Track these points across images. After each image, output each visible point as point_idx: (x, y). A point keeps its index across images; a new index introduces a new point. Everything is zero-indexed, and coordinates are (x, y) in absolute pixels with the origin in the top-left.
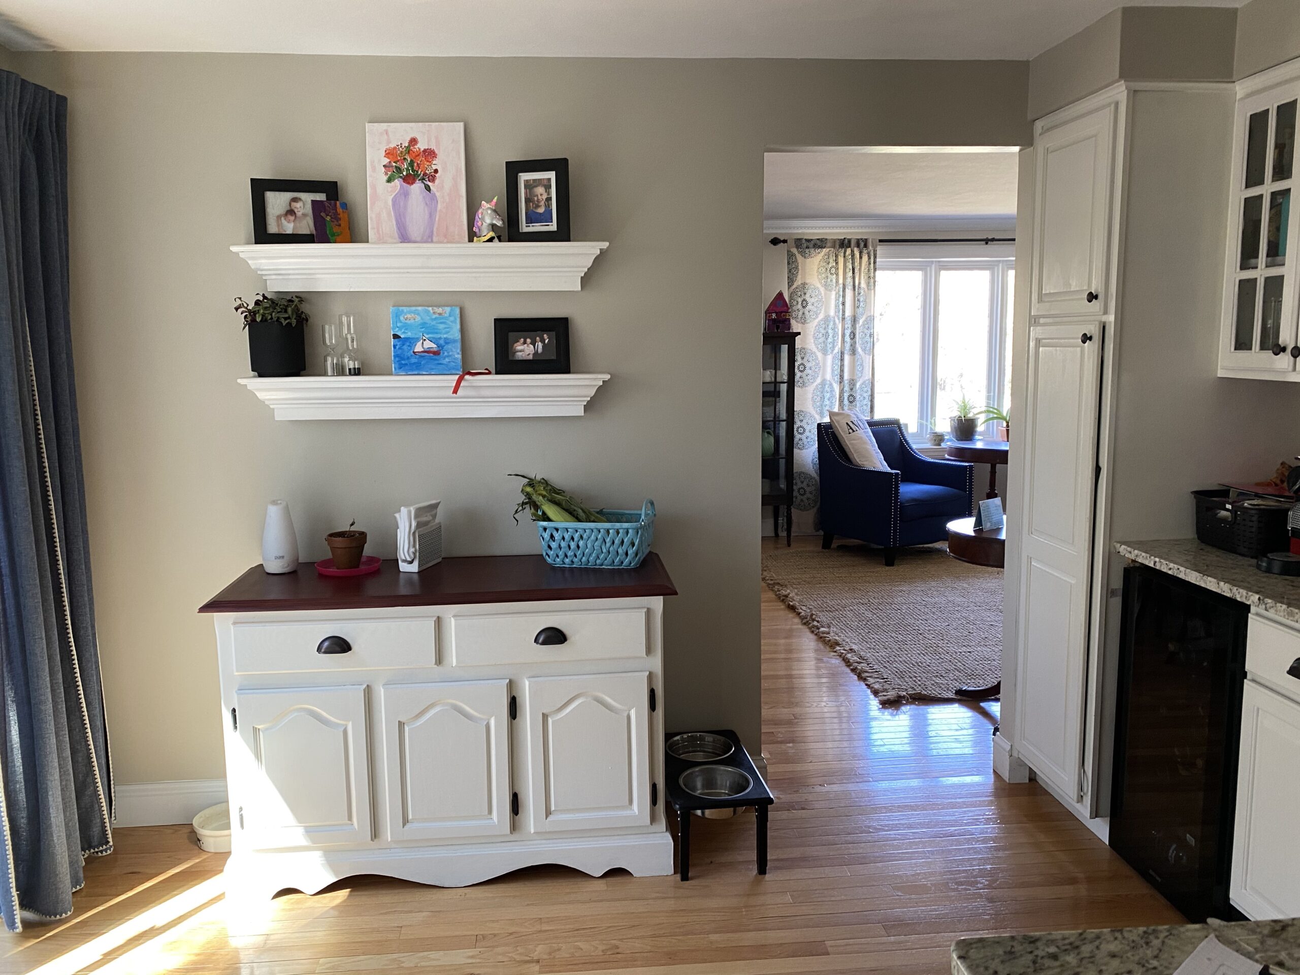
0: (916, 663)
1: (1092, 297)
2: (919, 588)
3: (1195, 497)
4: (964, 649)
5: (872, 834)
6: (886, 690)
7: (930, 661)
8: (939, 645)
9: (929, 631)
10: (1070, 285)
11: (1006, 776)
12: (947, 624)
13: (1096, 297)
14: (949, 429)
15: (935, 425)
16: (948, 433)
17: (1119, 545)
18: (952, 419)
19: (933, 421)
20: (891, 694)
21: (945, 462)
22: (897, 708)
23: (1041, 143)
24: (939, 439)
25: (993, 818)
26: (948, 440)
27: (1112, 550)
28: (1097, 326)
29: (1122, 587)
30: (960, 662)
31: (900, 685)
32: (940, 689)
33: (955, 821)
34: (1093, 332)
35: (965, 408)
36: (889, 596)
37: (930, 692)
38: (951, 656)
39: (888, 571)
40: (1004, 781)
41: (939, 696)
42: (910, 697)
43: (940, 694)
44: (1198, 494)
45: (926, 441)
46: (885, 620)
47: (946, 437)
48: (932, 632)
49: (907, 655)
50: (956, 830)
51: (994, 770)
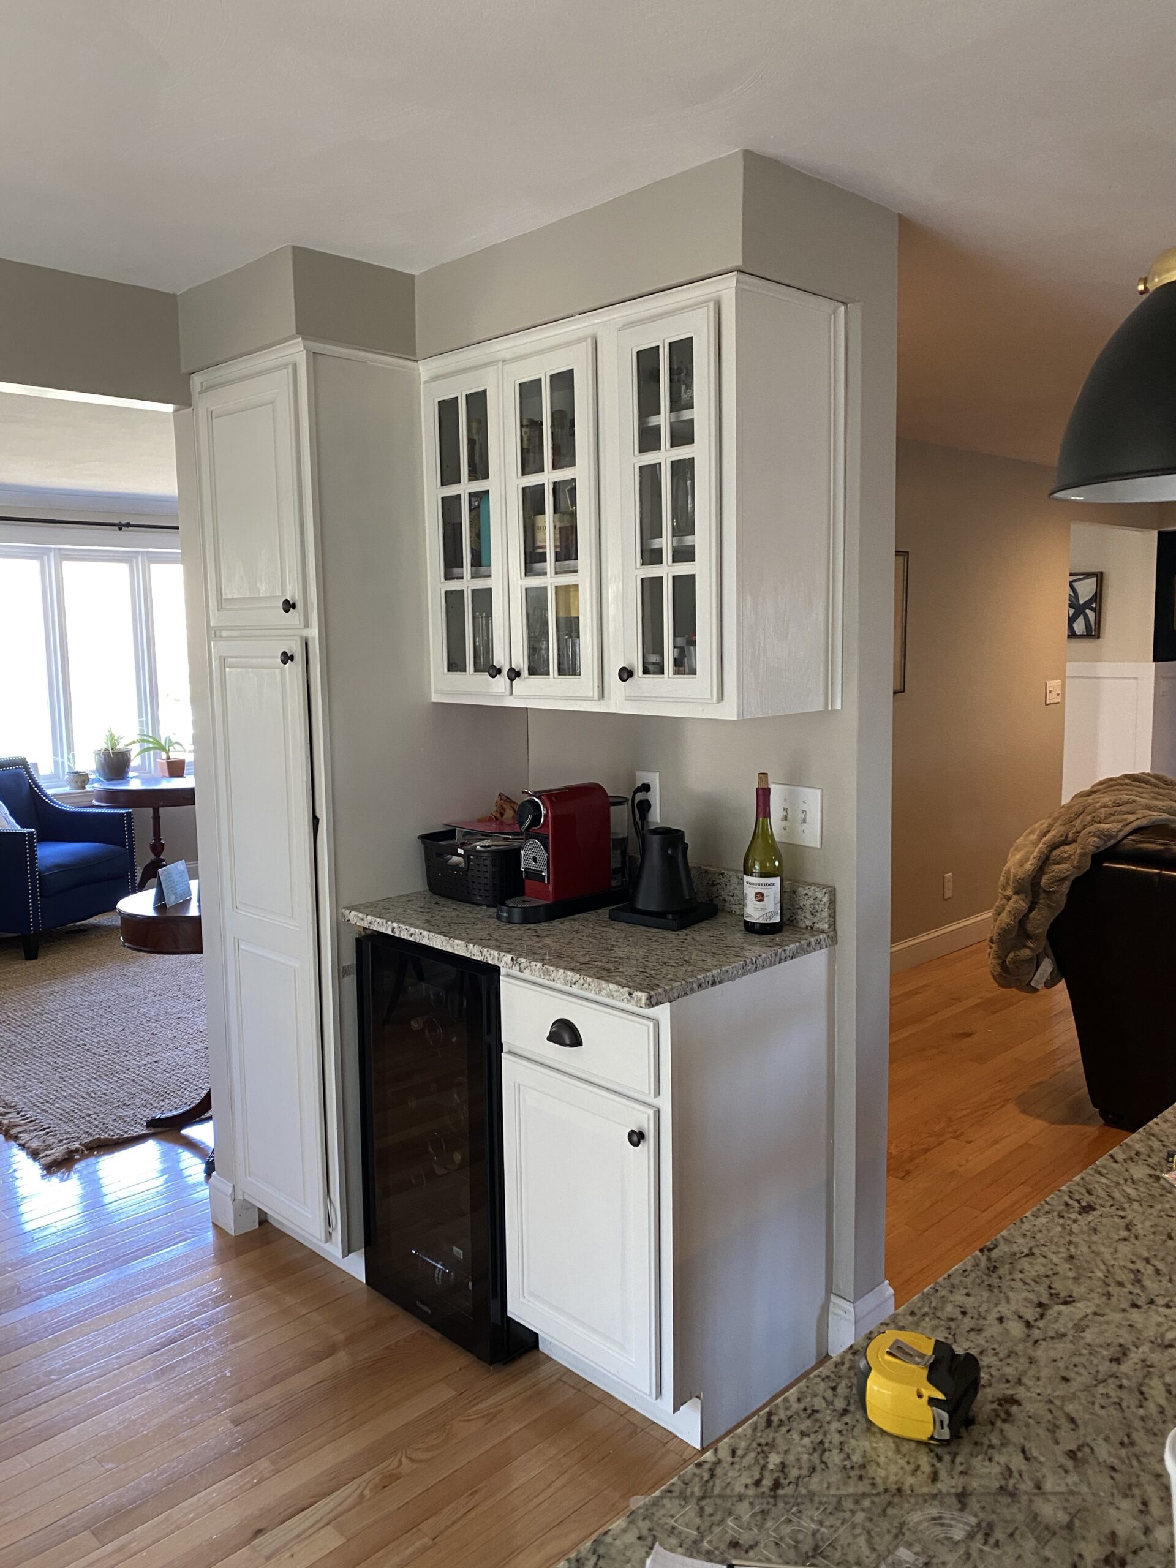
0: (88, 1094)
1: (289, 606)
2: (77, 985)
3: (423, 843)
4: (149, 1059)
5: (57, 1383)
6: (49, 1147)
7: (105, 1087)
8: (116, 1061)
9: (99, 1043)
10: (259, 590)
11: (231, 1229)
12: (122, 1028)
13: (294, 606)
14: (94, 767)
15: (74, 763)
16: (92, 771)
17: (348, 912)
18: (98, 754)
19: (71, 756)
20: (58, 1152)
21: (94, 810)
22: (69, 1170)
23: (203, 404)
24: (81, 779)
25: (223, 1294)
26: (94, 781)
27: (340, 918)
28: (299, 643)
29: (355, 962)
30: (146, 1078)
31: (68, 1133)
32: (125, 1124)
33: (174, 1317)
34: (294, 649)
35: (113, 738)
36: (36, 1003)
37: (112, 1133)
38: (134, 1073)
39: (30, 967)
40: (227, 1234)
41: (126, 1136)
42: (85, 1147)
43: (126, 1132)
44: (426, 838)
45: (65, 783)
46: (33, 1040)
47: (90, 777)
48: (102, 1043)
49: (73, 1085)
50: (176, 1331)
51: (213, 1223)
